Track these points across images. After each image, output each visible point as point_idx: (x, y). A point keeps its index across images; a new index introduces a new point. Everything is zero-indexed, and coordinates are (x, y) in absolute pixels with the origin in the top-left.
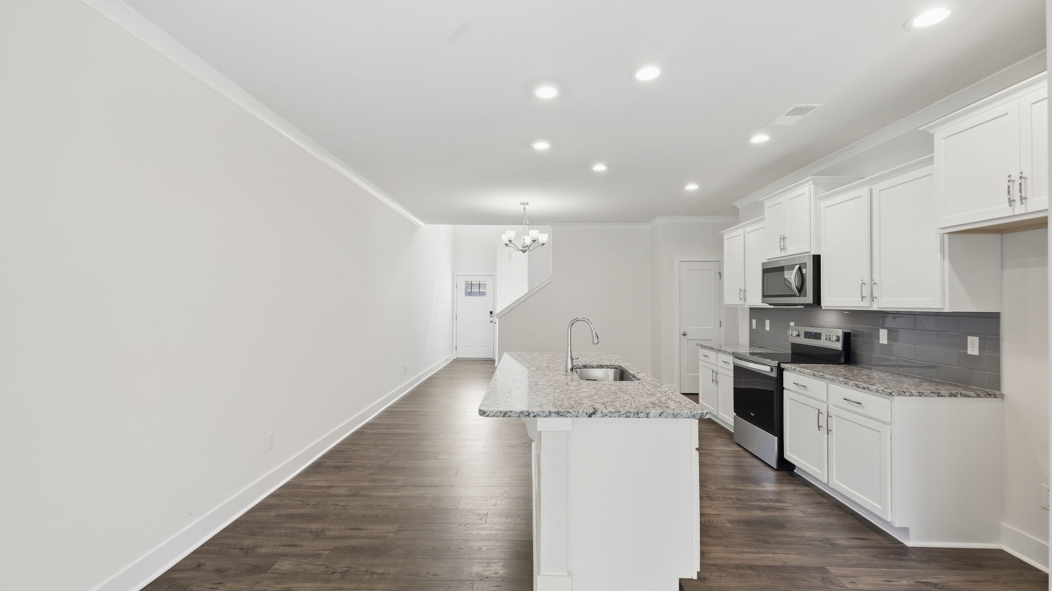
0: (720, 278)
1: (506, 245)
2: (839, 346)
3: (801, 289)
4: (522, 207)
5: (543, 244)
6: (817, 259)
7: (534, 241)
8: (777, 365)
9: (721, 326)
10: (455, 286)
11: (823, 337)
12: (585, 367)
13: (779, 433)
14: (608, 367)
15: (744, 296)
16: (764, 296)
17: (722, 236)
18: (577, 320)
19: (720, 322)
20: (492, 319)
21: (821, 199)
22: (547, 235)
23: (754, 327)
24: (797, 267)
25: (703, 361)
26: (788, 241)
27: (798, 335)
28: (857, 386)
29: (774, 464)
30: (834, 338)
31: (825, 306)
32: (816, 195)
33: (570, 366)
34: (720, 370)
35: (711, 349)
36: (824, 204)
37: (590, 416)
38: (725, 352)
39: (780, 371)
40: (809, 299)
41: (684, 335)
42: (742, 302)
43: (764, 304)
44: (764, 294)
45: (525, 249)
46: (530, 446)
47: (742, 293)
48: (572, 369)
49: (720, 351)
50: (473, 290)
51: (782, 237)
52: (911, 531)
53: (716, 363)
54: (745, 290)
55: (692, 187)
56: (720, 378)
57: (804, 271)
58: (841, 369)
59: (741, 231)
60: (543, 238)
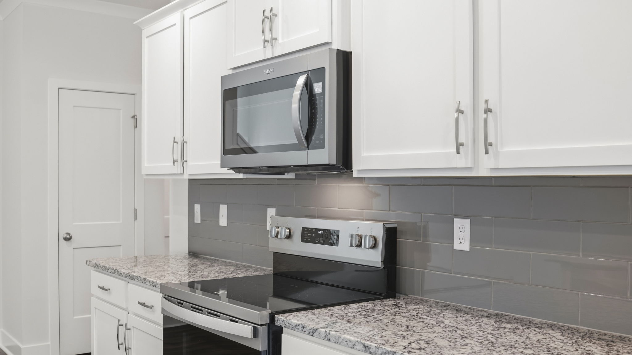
0: (136, 127)
8: (267, 321)
9: (136, 219)
11: (344, 240)
15: (183, 158)
16: (226, 152)
17: (138, 32)
19: (136, 210)
23: (198, 219)
24: (301, 80)
25: (98, 298)
26: (279, 22)
27: (289, 237)
30: (368, 242)
31: (359, 171)
34: (133, 321)
35: (116, 273)
38: (145, 281)
41: (68, 239)
42: (177, 169)
43: (225, 170)
44: (227, 147)
47: (178, 147)
49: (133, 278)
51: (268, 14)
53: (125, 306)
54: (184, 143)
56: (134, 341)
57: (317, 88)
59: (175, 18)
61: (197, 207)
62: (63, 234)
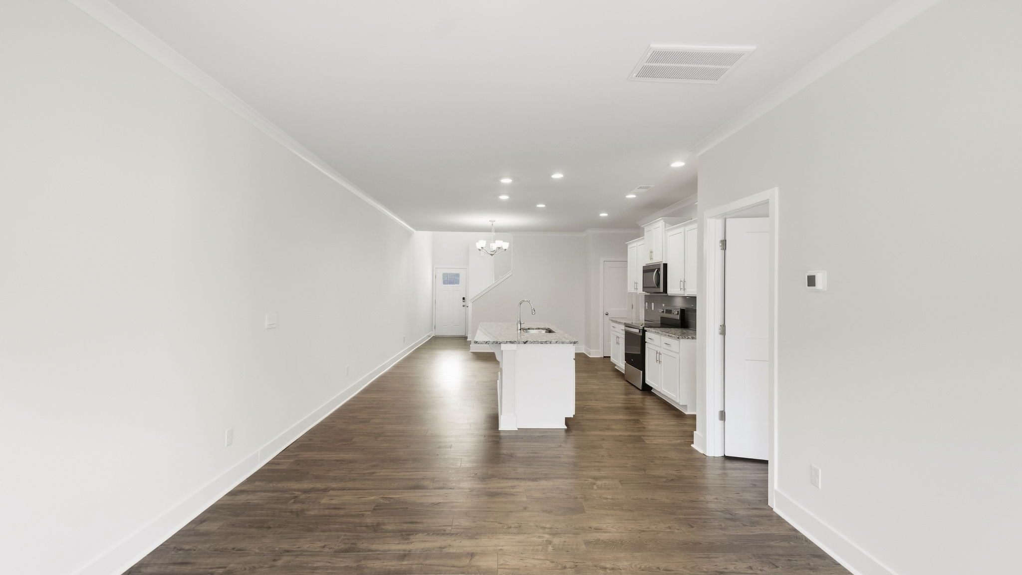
1: (480, 250)
2: (678, 317)
3: (658, 284)
4: (491, 223)
5: (506, 250)
6: (665, 266)
7: (499, 248)
10: (434, 277)
12: (529, 329)
13: (643, 368)
14: (542, 329)
18: (523, 301)
20: (464, 304)
21: (668, 230)
22: (508, 243)
27: (663, 312)
28: (669, 336)
29: (640, 387)
32: (665, 228)
33: (519, 328)
36: (669, 233)
37: (525, 343)
39: (644, 331)
40: (661, 290)
45: (492, 253)
46: (497, 382)
48: (520, 330)
50: (451, 279)
52: (688, 406)
55: (604, 215)
58: (679, 331)
60: (505, 245)
61: (647, 303)
62: (605, 312)
